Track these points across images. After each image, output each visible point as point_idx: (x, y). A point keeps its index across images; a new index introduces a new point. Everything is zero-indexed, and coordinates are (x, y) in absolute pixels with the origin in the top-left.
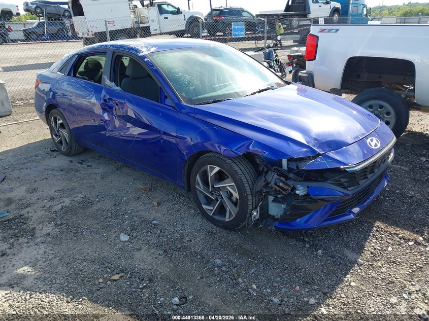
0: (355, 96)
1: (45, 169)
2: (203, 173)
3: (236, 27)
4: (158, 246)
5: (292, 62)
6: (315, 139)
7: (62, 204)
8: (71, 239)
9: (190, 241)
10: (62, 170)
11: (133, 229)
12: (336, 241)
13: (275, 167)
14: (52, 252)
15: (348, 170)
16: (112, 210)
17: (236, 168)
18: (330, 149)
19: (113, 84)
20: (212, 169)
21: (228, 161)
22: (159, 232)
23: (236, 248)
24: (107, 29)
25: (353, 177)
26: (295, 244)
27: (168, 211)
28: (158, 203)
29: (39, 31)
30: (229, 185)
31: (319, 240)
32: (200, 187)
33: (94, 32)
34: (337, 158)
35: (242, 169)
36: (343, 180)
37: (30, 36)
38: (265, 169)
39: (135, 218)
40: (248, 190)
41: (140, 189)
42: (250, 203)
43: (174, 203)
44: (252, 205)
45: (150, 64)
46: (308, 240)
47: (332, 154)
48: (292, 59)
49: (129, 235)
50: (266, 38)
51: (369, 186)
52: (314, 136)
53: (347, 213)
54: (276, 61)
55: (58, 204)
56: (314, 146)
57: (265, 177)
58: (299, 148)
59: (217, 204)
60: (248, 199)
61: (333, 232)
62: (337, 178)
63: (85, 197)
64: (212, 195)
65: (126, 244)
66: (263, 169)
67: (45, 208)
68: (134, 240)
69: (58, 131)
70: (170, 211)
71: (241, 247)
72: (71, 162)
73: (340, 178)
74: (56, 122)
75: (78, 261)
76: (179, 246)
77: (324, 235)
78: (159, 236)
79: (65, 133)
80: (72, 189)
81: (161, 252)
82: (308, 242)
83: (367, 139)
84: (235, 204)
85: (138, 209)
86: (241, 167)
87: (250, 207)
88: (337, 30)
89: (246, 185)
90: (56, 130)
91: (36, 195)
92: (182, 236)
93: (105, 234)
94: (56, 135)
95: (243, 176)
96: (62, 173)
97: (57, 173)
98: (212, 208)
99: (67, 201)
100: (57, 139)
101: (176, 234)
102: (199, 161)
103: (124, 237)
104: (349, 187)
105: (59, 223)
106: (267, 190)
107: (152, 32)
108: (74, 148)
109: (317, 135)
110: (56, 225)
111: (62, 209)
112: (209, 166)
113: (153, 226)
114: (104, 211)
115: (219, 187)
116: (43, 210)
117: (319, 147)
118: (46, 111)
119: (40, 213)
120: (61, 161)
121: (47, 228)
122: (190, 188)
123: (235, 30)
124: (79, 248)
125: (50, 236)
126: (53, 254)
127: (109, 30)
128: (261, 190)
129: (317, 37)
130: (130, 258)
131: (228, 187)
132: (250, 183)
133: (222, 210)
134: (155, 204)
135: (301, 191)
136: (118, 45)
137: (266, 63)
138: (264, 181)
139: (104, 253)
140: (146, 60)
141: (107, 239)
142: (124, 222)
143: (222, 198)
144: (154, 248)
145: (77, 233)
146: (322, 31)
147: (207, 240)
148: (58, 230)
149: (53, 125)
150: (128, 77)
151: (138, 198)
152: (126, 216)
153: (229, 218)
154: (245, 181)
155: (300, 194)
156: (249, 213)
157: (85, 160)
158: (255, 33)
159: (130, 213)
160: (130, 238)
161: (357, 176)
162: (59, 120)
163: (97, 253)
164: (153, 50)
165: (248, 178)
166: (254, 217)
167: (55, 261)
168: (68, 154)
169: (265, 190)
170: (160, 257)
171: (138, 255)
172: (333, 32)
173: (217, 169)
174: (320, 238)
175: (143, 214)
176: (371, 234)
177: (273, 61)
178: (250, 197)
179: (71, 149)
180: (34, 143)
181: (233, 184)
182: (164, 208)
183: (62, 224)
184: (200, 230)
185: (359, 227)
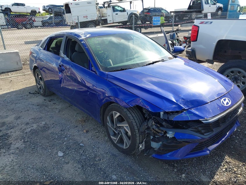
0: (223, 64)
1: (29, 104)
2: (111, 115)
3: (155, 19)
4: (79, 162)
5: (186, 41)
6: (183, 99)
7: (32, 128)
8: (29, 152)
9: (100, 160)
10: (38, 105)
11: (67, 148)
12: (196, 168)
13: (154, 117)
14: (16, 161)
15: (204, 122)
16: (59, 133)
17: (130, 115)
18: (193, 106)
19: (65, 56)
20: (116, 114)
21: (125, 110)
22: (82, 152)
23: (128, 168)
24: (78, 21)
25: (208, 127)
26: (167, 168)
27: (92, 137)
28: (86, 131)
29: (50, 21)
30: (125, 125)
31: (184, 166)
32: (109, 124)
33: (76, 22)
34: (197, 113)
35: (134, 115)
36: (200, 129)
37: (45, 24)
38: (148, 117)
39: (71, 140)
40: (136, 130)
41: (79, 121)
42: (138, 139)
43: (97, 131)
44: (140, 140)
45: (84, 45)
46: (177, 166)
47: (193, 110)
48: (186, 39)
49: (64, 152)
50: (173, 25)
51: (221, 132)
52: (182, 97)
53: (204, 150)
54: (177, 40)
55: (29, 128)
56: (181, 104)
57: (147, 122)
58: (171, 104)
59: (119, 136)
60: (136, 136)
61: (195, 160)
62: (196, 127)
63: (46, 124)
64: (116, 130)
65: (61, 159)
66: (147, 117)
67: (21, 130)
68: (66, 156)
69: (39, 82)
70: (93, 137)
71: (131, 167)
72: (45, 100)
73: (198, 127)
74: (38, 76)
75: (29, 169)
76: (92, 163)
77: (189, 163)
78: (81, 155)
79: (42, 83)
80: (40, 118)
81: (80, 166)
82: (177, 167)
83: (221, 99)
84: (129, 138)
85: (75, 134)
86: (133, 114)
87: (138, 141)
88: (211, 23)
89: (135, 127)
90: (38, 81)
91: (19, 121)
92: (96, 156)
93: (50, 151)
94: (38, 84)
95: (134, 120)
96: (38, 107)
97: (34, 107)
98: (116, 139)
99: (35, 126)
100: (39, 86)
101: (92, 154)
102: (108, 108)
103: (60, 154)
104: (205, 133)
105: (26, 140)
106: (149, 132)
107: (108, 22)
108: (47, 92)
109: (184, 96)
110: (24, 142)
111: (31, 131)
112: (114, 112)
113: (80, 147)
114: (54, 134)
115: (120, 126)
116: (20, 131)
117: (184, 105)
118: (33, 70)
119: (18, 133)
120: (39, 99)
121: (18, 144)
122: (104, 124)
123: (155, 21)
124: (32, 159)
125: (18, 149)
126: (16, 162)
127: (80, 21)
128: (145, 131)
129: (198, 27)
130: (60, 169)
131: (124, 127)
132: (138, 125)
133: (121, 141)
134: (85, 131)
135: (170, 135)
136: (69, 33)
137: (170, 41)
138: (147, 125)
139: (46, 164)
140: (82, 42)
141: (50, 154)
142: (63, 143)
143: (122, 133)
144: (76, 163)
145: (34, 148)
146: (202, 23)
147: (110, 161)
148: (24, 146)
149: (37, 78)
150: (76, 51)
151: (76, 127)
152: (66, 139)
153: (126, 147)
154: (134, 124)
155: (170, 137)
156: (137, 145)
157: (53, 100)
158: (169, 23)
159: (69, 137)
160: (64, 154)
161: (211, 126)
162: (39, 75)
163: (42, 164)
164: (88, 36)
165: (137, 122)
166: (141, 149)
167: (16, 167)
168: (44, 95)
169: (147, 132)
170: (79, 170)
171: (66, 167)
172: (209, 24)
173: (118, 114)
174: (186, 164)
175: (76, 138)
176: (222, 164)
177: (175, 40)
178: (138, 135)
179: (45, 93)
180: (29, 87)
181: (127, 125)
182: (90, 134)
183: (27, 141)
184: (107, 153)
185: (214, 158)
